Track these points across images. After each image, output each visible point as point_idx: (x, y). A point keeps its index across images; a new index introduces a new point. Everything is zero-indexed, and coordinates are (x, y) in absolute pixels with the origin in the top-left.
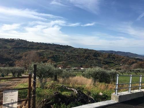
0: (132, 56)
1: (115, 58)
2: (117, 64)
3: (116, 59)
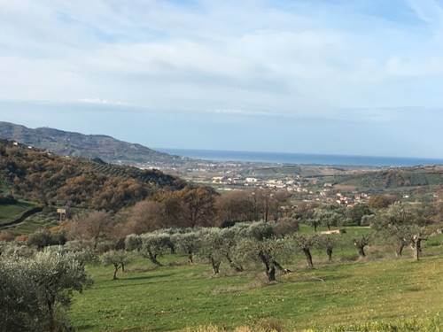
0: (120, 158)
1: (24, 169)
2: (39, 210)
3: (30, 178)
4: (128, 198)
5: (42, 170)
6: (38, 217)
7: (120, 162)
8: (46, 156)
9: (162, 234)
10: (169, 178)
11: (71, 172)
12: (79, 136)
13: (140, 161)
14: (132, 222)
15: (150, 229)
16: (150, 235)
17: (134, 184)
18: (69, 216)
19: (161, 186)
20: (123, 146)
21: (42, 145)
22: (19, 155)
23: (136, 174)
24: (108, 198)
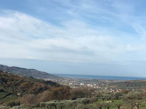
4: (41, 90)
6: (11, 96)
7: (38, 78)
8: (14, 76)
9: (52, 102)
10: (55, 83)
11: (22, 81)
12: (25, 69)
14: (42, 98)
15: (48, 100)
16: (48, 103)
17: (43, 85)
18: (21, 96)
19: (52, 86)
20: (40, 72)
21: (13, 72)
22: (5, 75)
24: (34, 90)
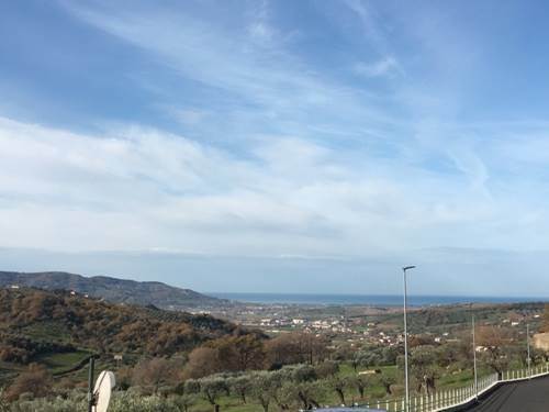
0: (172, 304)
1: (82, 317)
2: (98, 357)
3: (88, 326)
5: (100, 318)
7: (171, 308)
8: (102, 304)
11: (127, 320)
12: (132, 283)
13: (191, 305)
17: (187, 330)
18: (126, 362)
19: (212, 330)
22: (77, 304)
23: (188, 319)
